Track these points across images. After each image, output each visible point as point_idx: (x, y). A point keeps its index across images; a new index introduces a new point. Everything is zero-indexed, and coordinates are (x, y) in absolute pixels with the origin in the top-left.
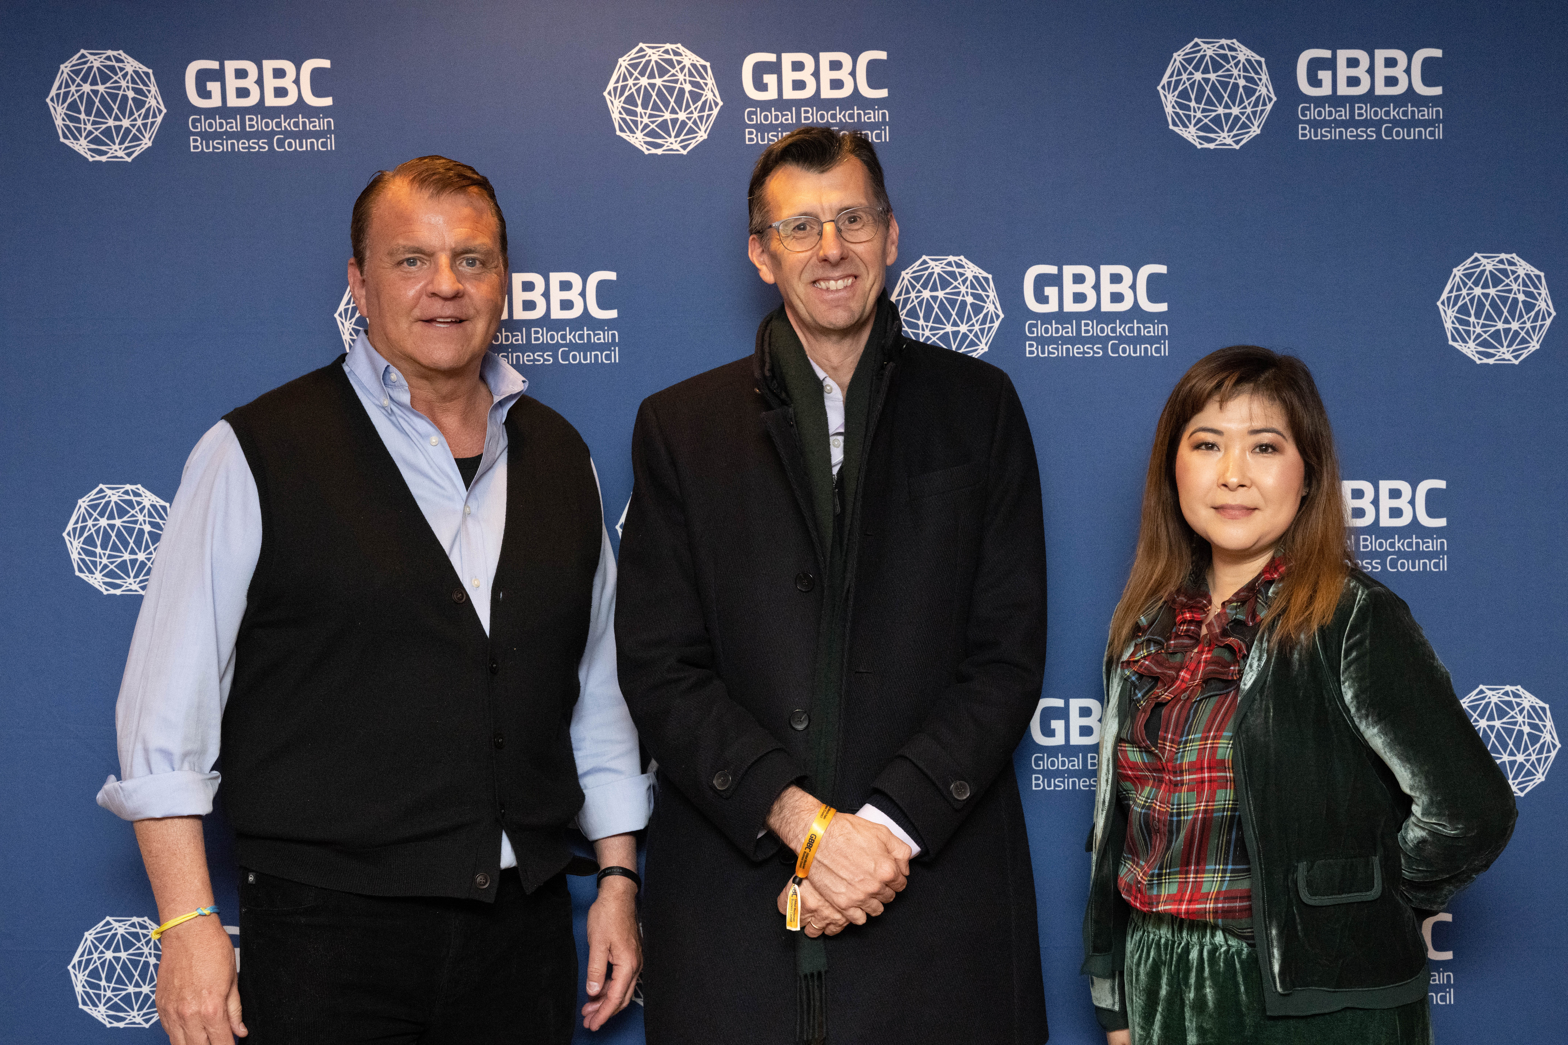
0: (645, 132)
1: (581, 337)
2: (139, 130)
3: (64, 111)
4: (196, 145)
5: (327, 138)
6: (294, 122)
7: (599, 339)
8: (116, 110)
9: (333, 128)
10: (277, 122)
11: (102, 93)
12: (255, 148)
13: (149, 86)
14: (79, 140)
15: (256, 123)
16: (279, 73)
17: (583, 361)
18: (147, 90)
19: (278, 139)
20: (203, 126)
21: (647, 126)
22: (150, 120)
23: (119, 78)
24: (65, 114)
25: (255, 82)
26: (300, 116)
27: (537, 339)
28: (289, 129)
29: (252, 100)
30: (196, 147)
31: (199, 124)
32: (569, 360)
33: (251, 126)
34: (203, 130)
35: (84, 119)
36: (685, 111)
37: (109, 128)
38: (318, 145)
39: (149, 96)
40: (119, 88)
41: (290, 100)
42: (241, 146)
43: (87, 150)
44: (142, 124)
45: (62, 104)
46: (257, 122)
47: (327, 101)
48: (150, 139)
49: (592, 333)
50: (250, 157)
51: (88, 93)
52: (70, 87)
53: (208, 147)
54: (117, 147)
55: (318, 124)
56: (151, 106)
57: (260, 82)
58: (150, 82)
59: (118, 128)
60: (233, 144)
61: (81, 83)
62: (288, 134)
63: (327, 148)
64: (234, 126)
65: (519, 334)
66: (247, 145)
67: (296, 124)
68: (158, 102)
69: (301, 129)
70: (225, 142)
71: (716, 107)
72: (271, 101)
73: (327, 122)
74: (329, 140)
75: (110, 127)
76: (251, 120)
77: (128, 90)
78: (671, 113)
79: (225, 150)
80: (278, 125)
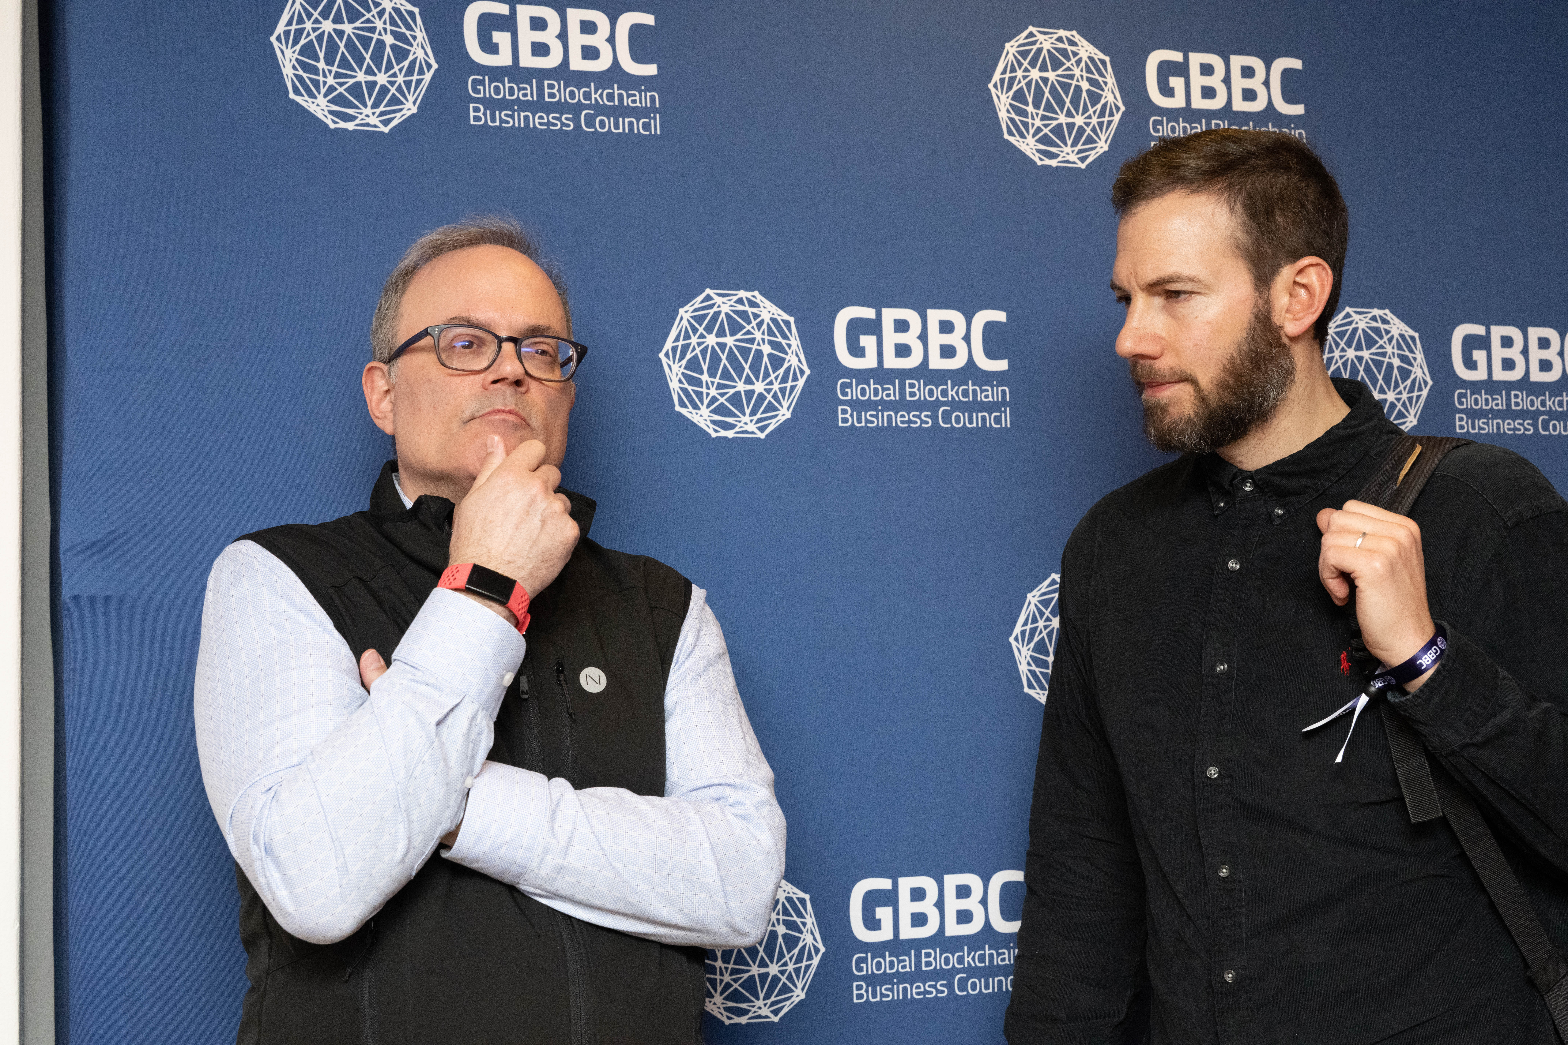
0: (1037, 137)
1: (965, 393)
2: (399, 89)
3: (296, 55)
4: (477, 115)
5: (650, 119)
6: (608, 94)
7: (987, 396)
8: (368, 60)
9: (657, 106)
10: (585, 92)
11: (349, 35)
12: (556, 125)
13: (414, 31)
14: (316, 98)
15: (557, 91)
16: (588, 27)
17: (968, 425)
18: (412, 36)
19: (586, 114)
20: (488, 90)
21: (1039, 130)
22: (415, 78)
23: (373, 16)
24: (297, 60)
25: (557, 37)
26: (616, 86)
27: (912, 394)
28: (601, 103)
29: (553, 61)
30: (477, 119)
31: (481, 88)
32: (951, 423)
33: (552, 95)
34: (488, 96)
35: (323, 70)
36: (1083, 114)
37: (358, 84)
38: (639, 126)
39: (415, 44)
40: (373, 30)
41: (602, 64)
42: (537, 121)
43: (326, 113)
44: (405, 82)
45: (293, 46)
46: (559, 91)
47: (650, 70)
48: (414, 103)
49: (978, 388)
50: (547, 135)
51: (329, 33)
52: (304, 23)
53: (493, 120)
54: (368, 111)
55: (639, 99)
56: (416, 58)
57: (563, 36)
58: (416, 25)
59: (371, 85)
60: (526, 118)
61: (320, 19)
62: (600, 109)
63: (650, 132)
64: (529, 93)
65: (891, 387)
66: (546, 121)
67: (610, 97)
68: (426, 54)
69: (617, 103)
70: (516, 114)
71: (1117, 113)
72: (577, 63)
73: (651, 96)
74: (652, 121)
75: (360, 82)
76: (551, 86)
77: (386, 33)
78: (1066, 116)
79: (517, 125)
80: (587, 96)
